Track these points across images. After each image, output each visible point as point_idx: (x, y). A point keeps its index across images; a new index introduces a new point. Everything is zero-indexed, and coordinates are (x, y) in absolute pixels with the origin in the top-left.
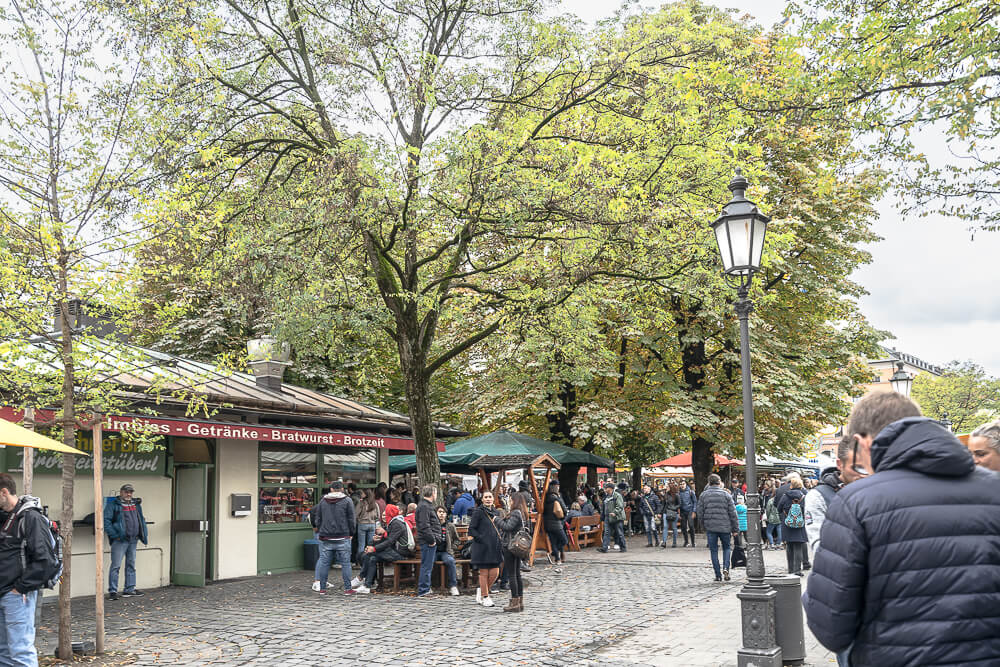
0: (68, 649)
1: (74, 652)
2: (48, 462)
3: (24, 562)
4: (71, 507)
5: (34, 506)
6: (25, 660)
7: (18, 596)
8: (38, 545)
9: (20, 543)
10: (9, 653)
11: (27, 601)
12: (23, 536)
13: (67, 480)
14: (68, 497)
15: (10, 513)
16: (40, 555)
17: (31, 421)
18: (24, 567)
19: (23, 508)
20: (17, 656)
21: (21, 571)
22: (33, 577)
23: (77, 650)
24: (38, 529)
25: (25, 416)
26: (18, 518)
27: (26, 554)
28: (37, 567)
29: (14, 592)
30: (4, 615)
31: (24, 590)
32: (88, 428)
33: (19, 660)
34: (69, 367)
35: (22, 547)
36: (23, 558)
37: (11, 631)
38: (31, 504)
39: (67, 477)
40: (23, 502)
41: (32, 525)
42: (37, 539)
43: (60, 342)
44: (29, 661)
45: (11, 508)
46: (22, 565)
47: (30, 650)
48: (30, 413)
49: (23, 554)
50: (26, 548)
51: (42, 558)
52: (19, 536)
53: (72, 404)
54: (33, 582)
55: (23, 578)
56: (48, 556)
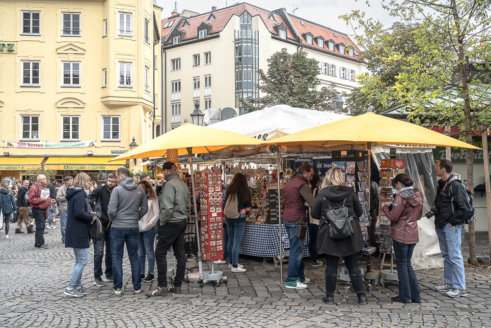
0: (475, 259)
1: (478, 261)
2: (455, 156)
3: (453, 209)
4: (472, 180)
5: (457, 178)
6: (457, 262)
7: (451, 227)
8: (460, 200)
9: (451, 199)
10: (449, 257)
11: (456, 230)
12: (452, 195)
13: (469, 165)
14: (470, 174)
15: (445, 182)
16: (461, 206)
17: (449, 133)
18: (453, 212)
19: (452, 180)
20: (452, 258)
21: (452, 214)
22: (458, 217)
23: (480, 261)
24: (460, 191)
25: (445, 130)
26: (449, 185)
27: (454, 205)
28: (461, 213)
29: (449, 225)
30: (445, 236)
31: (454, 224)
32: (478, 134)
33: (454, 262)
34: (467, 100)
35: (452, 201)
36: (453, 207)
37: (449, 245)
38: (456, 178)
39: (469, 163)
40: (452, 176)
41: (456, 189)
42: (459, 197)
43: (462, 87)
44: (459, 263)
45: (446, 179)
46: (452, 211)
47: (460, 257)
48: (448, 129)
49: (452, 204)
50: (453, 201)
51: (463, 207)
52: (449, 195)
53: (469, 121)
54: (458, 220)
55: (453, 217)
56: (465, 207)
